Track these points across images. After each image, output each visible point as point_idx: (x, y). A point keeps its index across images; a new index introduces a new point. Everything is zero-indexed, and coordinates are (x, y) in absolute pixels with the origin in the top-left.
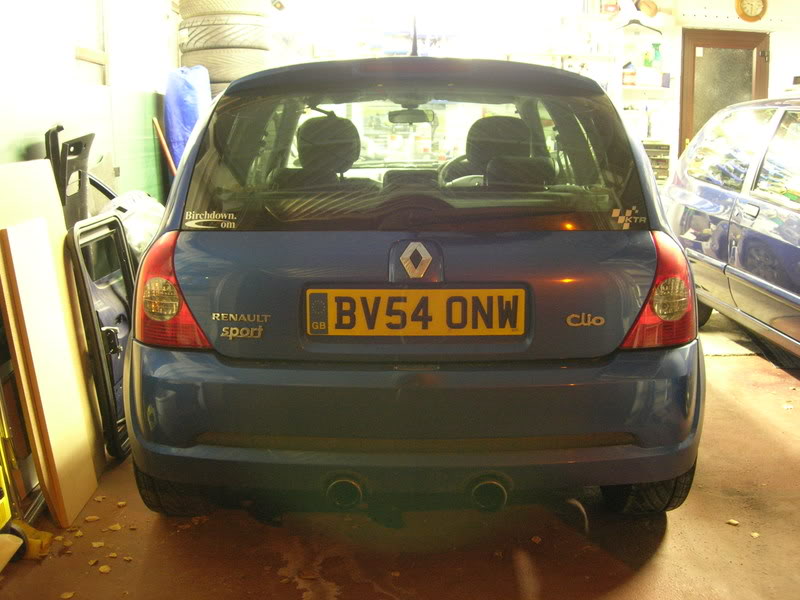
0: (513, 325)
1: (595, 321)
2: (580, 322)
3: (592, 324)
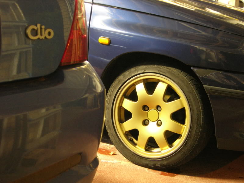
1: (47, 34)
2: (36, 35)
3: (45, 37)
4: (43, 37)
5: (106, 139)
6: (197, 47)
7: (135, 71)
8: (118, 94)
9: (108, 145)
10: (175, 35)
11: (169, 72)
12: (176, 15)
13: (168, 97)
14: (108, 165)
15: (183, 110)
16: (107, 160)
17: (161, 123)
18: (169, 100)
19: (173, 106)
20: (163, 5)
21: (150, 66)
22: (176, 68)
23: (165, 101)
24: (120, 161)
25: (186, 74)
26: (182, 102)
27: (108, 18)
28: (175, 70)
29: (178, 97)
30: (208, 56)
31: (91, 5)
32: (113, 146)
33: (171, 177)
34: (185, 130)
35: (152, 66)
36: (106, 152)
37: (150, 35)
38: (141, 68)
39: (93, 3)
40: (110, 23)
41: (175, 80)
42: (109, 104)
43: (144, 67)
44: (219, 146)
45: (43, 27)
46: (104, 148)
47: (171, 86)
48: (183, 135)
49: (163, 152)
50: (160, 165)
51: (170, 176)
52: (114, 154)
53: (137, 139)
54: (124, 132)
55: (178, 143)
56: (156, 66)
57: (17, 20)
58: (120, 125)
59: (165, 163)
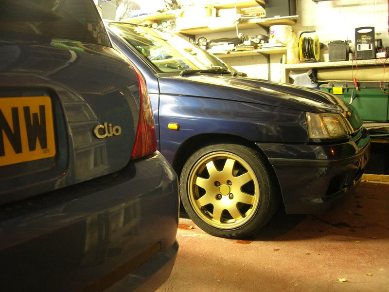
0: (44, 145)
1: (115, 131)
2: (104, 133)
3: (113, 135)
4: (111, 135)
5: (184, 215)
6: (258, 124)
7: (204, 151)
8: (191, 174)
9: (187, 220)
10: (237, 114)
11: (235, 149)
12: (236, 97)
13: (237, 172)
14: (189, 239)
15: (251, 182)
16: (187, 234)
17: (233, 196)
18: (238, 175)
19: (242, 180)
20: (223, 89)
21: (217, 145)
22: (241, 145)
23: (234, 176)
24: (199, 234)
25: (250, 149)
26: (250, 175)
27: (175, 105)
28: (240, 147)
29: (246, 171)
30: (268, 130)
31: (158, 95)
32: (191, 220)
33: (247, 245)
34: (255, 200)
35: (219, 145)
36: (186, 227)
37: (214, 117)
38: (209, 148)
39: (160, 94)
40: (177, 110)
41: (242, 156)
42: (183, 183)
43: (212, 146)
44: (287, 211)
45: (110, 125)
46: (184, 223)
47: (238, 162)
48: (254, 205)
49: (237, 222)
50: (236, 234)
51: (246, 243)
52: (193, 228)
53: (212, 213)
54: (200, 207)
55: (250, 213)
56: (222, 145)
57: (89, 119)
58: (196, 202)
59: (240, 232)
